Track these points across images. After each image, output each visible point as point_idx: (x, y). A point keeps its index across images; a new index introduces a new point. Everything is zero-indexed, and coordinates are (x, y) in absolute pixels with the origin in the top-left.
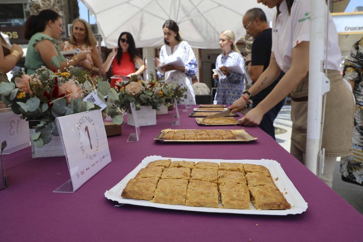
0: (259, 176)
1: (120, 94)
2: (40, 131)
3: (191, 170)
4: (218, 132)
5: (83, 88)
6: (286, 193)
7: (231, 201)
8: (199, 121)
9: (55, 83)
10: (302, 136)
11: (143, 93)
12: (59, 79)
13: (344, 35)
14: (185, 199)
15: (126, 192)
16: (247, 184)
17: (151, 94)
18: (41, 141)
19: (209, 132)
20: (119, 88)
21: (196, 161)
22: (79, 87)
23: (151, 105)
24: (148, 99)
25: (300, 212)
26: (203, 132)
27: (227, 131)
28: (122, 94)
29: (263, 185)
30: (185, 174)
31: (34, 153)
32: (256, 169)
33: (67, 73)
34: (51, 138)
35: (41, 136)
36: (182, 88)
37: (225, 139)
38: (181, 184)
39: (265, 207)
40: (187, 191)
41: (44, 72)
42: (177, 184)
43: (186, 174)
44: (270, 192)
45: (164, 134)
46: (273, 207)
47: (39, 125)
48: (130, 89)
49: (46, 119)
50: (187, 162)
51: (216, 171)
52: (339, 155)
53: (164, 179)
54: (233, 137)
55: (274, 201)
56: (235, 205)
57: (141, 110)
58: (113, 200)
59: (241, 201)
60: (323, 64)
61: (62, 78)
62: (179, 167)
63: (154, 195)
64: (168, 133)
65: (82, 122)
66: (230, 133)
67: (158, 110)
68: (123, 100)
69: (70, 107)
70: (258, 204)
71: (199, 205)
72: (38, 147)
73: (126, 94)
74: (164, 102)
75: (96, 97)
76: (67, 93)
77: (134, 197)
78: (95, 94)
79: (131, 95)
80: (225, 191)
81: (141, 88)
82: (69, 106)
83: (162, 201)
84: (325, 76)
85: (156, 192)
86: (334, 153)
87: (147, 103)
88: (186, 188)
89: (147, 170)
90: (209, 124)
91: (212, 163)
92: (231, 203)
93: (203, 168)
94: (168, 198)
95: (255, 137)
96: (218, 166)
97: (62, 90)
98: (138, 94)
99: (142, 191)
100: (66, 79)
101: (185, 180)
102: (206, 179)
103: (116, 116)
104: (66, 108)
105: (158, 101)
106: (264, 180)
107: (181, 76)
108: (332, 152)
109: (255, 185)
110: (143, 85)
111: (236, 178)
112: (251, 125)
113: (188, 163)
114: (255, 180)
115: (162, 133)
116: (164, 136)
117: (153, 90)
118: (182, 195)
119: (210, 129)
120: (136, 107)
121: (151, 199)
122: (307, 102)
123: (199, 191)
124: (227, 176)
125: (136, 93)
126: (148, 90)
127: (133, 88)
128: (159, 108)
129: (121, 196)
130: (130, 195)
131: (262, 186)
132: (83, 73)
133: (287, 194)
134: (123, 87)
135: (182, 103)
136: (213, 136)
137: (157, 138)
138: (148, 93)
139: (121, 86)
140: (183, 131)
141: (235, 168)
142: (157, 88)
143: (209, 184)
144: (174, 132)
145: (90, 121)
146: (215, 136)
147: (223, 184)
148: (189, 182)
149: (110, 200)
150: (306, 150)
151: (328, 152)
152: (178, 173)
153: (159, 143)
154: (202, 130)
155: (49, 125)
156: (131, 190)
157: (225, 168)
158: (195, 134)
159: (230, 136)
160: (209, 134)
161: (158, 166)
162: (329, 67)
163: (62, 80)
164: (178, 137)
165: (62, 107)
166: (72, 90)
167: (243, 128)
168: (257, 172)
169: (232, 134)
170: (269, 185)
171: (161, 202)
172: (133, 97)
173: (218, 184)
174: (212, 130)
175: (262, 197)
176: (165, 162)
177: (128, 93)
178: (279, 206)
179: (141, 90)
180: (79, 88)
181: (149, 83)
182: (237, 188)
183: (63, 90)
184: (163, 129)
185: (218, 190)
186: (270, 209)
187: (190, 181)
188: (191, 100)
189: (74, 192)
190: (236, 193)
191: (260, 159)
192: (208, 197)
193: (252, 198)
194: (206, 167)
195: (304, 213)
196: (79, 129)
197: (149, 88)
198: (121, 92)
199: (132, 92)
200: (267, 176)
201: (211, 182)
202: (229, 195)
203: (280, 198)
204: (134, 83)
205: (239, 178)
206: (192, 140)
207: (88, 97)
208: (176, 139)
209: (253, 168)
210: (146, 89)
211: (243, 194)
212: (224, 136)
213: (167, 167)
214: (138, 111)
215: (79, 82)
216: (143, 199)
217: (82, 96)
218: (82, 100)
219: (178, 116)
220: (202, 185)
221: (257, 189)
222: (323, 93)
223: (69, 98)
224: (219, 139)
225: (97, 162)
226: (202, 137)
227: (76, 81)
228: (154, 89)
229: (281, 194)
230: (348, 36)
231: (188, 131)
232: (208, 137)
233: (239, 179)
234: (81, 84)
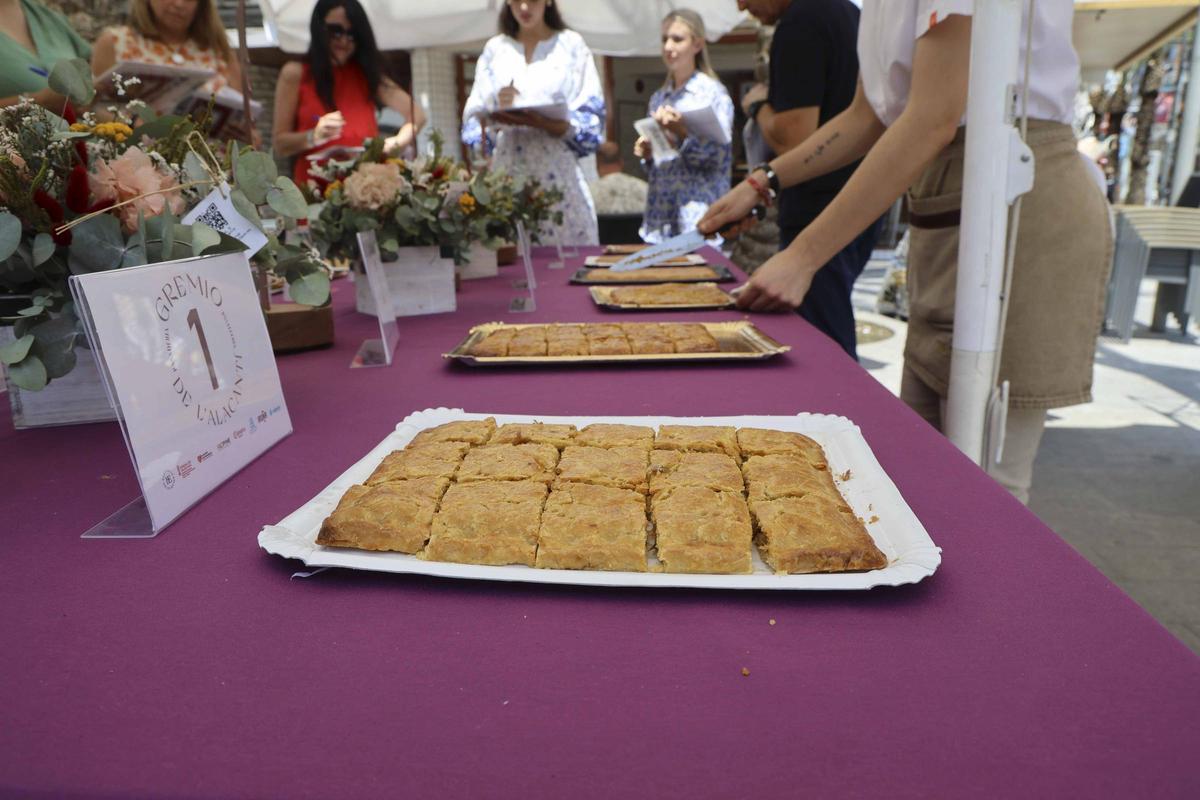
0: (785, 466)
1: (326, 209)
2: (32, 334)
3: (561, 450)
4: (659, 330)
5: (180, 179)
6: (875, 519)
7: (688, 547)
8: (603, 294)
9: (73, 159)
10: (939, 342)
11: (405, 201)
12: (94, 149)
13: (1090, 11)
14: (534, 547)
15: (332, 528)
16: (746, 494)
17: (431, 204)
18: (38, 369)
19: (631, 332)
20: (323, 184)
21: (581, 422)
22: (164, 175)
23: (436, 242)
24: (424, 223)
25: (915, 579)
26: (611, 331)
27: (690, 326)
28: (333, 206)
29: (800, 495)
30: (539, 465)
31: (19, 411)
32: (777, 444)
33: (119, 125)
34: (75, 355)
35: (33, 351)
36: (545, 190)
37: (681, 352)
38: (523, 497)
39: (802, 564)
40: (540, 518)
41: (28, 118)
42: (508, 498)
43: (542, 465)
44: (819, 516)
45: (478, 340)
46: (827, 564)
47: (27, 313)
48: (362, 187)
49: (53, 290)
50: (550, 426)
51: (644, 454)
52: (1052, 404)
53: (467, 481)
54: (709, 346)
55: (832, 545)
56: (701, 559)
57: (400, 260)
58: (287, 555)
59: (722, 546)
60: (1015, 98)
61: (105, 144)
62: (521, 441)
63: (428, 536)
64: (493, 337)
65: (175, 293)
66: (702, 331)
67: (462, 262)
68: (337, 226)
69: (136, 246)
70: (779, 556)
71: (580, 565)
72: (31, 387)
73: (347, 206)
74: (485, 235)
75: (226, 209)
76: (123, 196)
77: (360, 546)
78: (225, 197)
79: (363, 210)
80: (668, 517)
81: (399, 186)
82: (131, 243)
83: (455, 556)
84: (1020, 140)
85: (436, 525)
86: (1038, 396)
87: (420, 237)
88: (538, 509)
89: (410, 456)
90: (635, 306)
91: (633, 427)
92: (690, 554)
93: (601, 444)
94: (477, 544)
95: (782, 345)
96: (654, 437)
97: (101, 185)
98: (387, 206)
99: (389, 522)
100: (117, 146)
101: (537, 484)
102: (608, 480)
103: (304, 278)
104: (123, 250)
105: (460, 228)
106: (803, 479)
107: (550, 147)
108: (1030, 395)
109: (771, 494)
110: (407, 174)
111: (709, 476)
112: (771, 307)
113: (553, 430)
114: (773, 480)
115: (471, 335)
116: (477, 346)
117: (439, 192)
118: (525, 532)
119: (638, 321)
120: (382, 250)
121: (420, 550)
122: (958, 229)
123: (581, 517)
124: (680, 469)
125: (382, 203)
126: (420, 192)
127: (369, 184)
128: (465, 255)
129: (316, 542)
130: (348, 537)
131: (795, 498)
132: (176, 126)
133: (877, 523)
134: (337, 183)
135: (545, 240)
136: (644, 342)
137: (455, 352)
138: (423, 200)
139: (327, 179)
140: (543, 329)
141: (709, 442)
142: (457, 185)
143: (614, 494)
144: (514, 333)
145: (208, 291)
146: (650, 342)
147: (665, 494)
148: (550, 491)
149: (277, 558)
150: (950, 386)
151: (1017, 395)
152: (514, 462)
153: (462, 368)
154: (605, 323)
155: (65, 310)
156: (351, 520)
157: (676, 443)
158: (583, 337)
159: (701, 342)
160: (630, 337)
161: (448, 440)
162: (1034, 111)
163: (102, 151)
164: (524, 347)
165: (108, 247)
166: (139, 188)
167: (747, 317)
168: (780, 452)
169: (708, 335)
170: (818, 493)
171: (453, 559)
172: (372, 217)
173: (649, 495)
174: (641, 324)
175: (792, 533)
176: (474, 427)
177: (356, 204)
178: (848, 561)
179: (397, 191)
180: (164, 178)
181: (428, 168)
182: (711, 507)
183: (107, 185)
184: (476, 325)
185: (649, 515)
186: (817, 570)
187: (553, 486)
188: (581, 233)
189: (155, 534)
190: (705, 521)
191: (796, 415)
192: (610, 536)
193: (759, 535)
194: (611, 442)
195: (926, 579)
196: (165, 320)
197: (427, 183)
198: (331, 199)
199: (368, 197)
200: (815, 467)
201: (626, 488)
202: (682, 529)
203: (851, 535)
204: (372, 166)
205: (719, 472)
206: (572, 355)
207: (201, 209)
208: (519, 355)
209: (768, 443)
210: (416, 188)
211: (729, 522)
212: (679, 343)
213: (481, 444)
214: (390, 265)
215: (165, 156)
216: (391, 551)
217: (179, 206)
218: (179, 223)
219: (532, 284)
220: (594, 499)
221: (776, 507)
222: (1012, 197)
223: (131, 215)
224: (661, 352)
225: (239, 434)
226: (607, 347)
227: (153, 153)
228: (443, 189)
229: (858, 524)
230: (1103, 16)
231: (560, 327)
232: (625, 345)
233: (719, 478)
234: (172, 165)
